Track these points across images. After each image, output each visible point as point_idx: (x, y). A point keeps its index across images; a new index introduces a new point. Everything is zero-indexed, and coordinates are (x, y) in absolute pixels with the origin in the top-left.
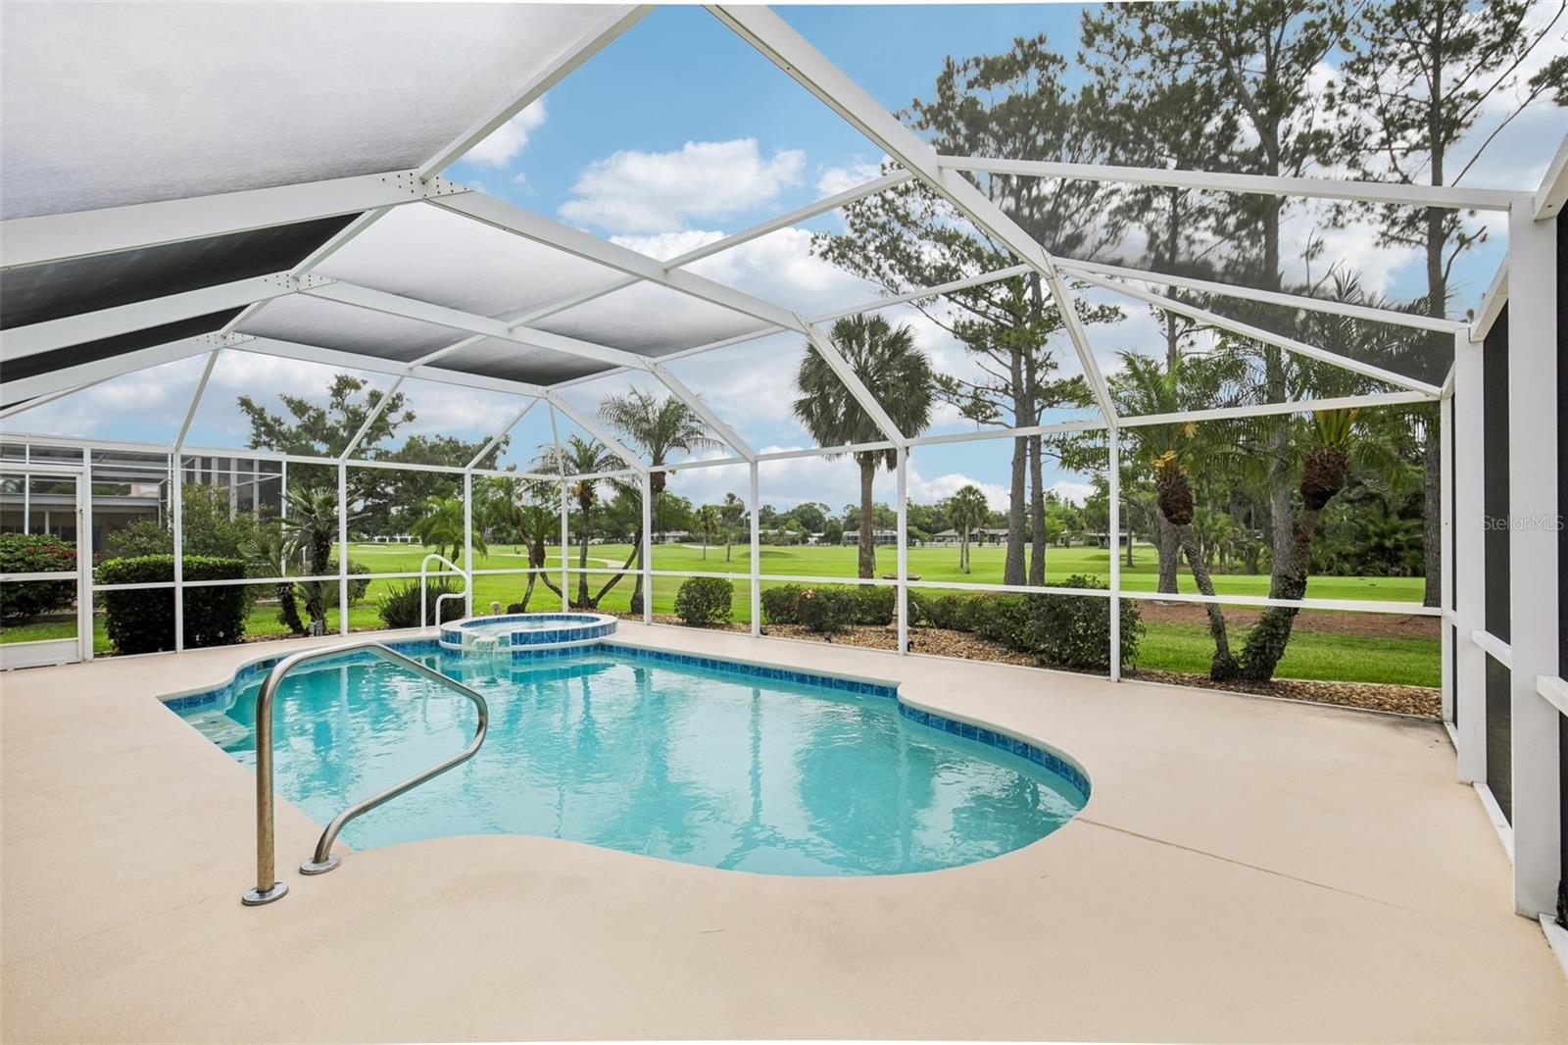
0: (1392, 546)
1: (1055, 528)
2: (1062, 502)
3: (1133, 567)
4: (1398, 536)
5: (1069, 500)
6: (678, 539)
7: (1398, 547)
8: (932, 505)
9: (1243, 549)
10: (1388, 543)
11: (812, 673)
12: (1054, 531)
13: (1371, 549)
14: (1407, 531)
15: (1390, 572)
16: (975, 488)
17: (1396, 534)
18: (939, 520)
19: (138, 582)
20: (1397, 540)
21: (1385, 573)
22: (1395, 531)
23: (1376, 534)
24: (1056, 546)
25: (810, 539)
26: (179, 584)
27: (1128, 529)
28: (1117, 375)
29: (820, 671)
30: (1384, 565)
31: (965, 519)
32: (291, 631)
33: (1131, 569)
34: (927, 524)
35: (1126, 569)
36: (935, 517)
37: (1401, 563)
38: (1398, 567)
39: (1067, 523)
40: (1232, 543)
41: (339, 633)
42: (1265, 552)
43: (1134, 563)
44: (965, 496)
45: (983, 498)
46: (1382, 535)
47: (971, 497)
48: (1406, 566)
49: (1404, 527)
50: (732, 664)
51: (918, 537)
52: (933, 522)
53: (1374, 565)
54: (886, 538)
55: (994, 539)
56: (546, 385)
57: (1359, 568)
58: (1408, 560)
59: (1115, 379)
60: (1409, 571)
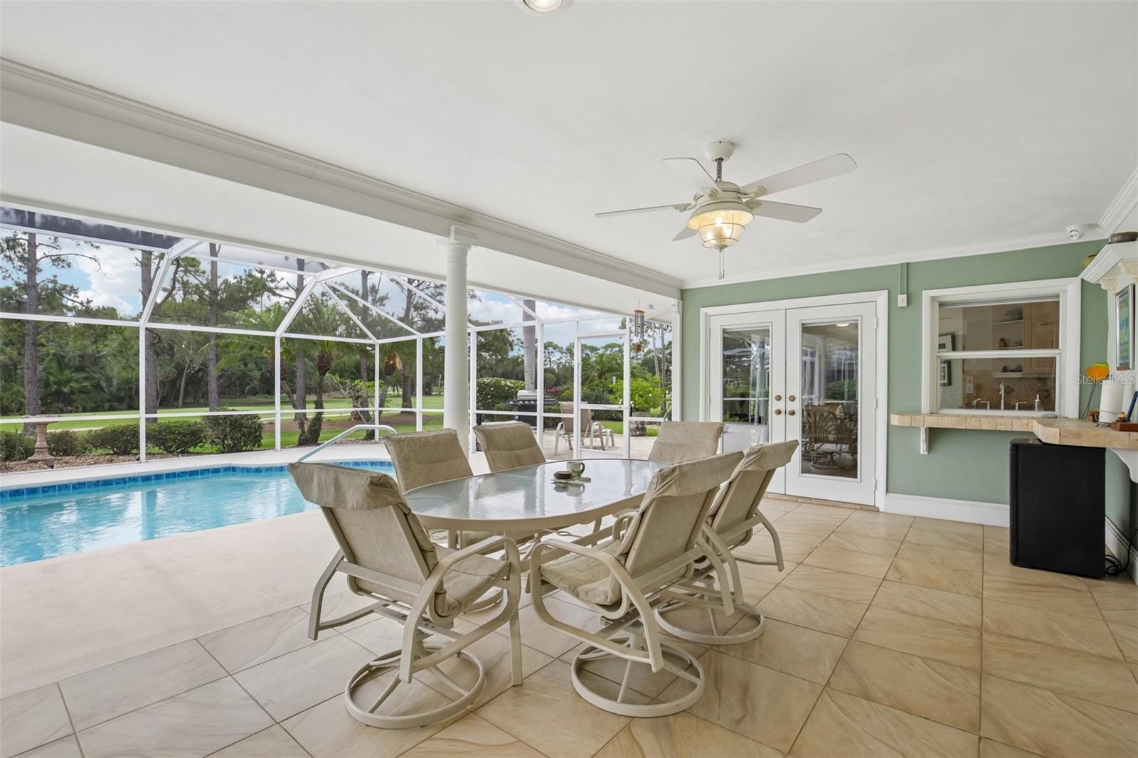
0: (69, 392)
4: (71, 384)
7: (72, 393)
10: (66, 390)
13: (52, 394)
14: (77, 381)
15: (65, 409)
17: (70, 382)
20: (71, 387)
21: (62, 411)
22: (69, 381)
23: (55, 383)
30: (61, 405)
37: (75, 404)
38: (72, 406)
46: (59, 383)
48: (79, 406)
49: (76, 378)
53: (53, 406)
57: (43, 409)
58: (79, 402)
60: (80, 409)
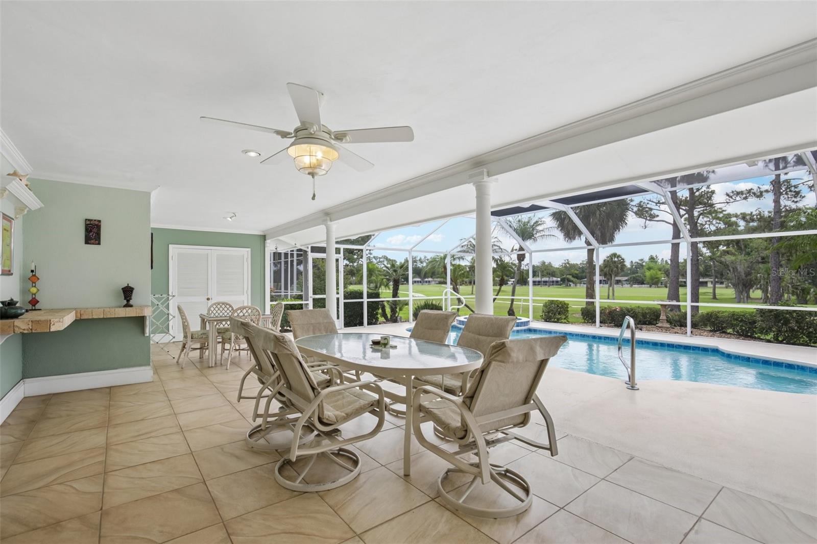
1: (658, 276)
2: (659, 261)
3: (717, 299)
5: (664, 260)
6: (437, 282)
8: (579, 263)
9: (797, 289)
11: (661, 342)
12: (657, 278)
16: (618, 254)
18: (583, 272)
19: (352, 299)
24: (658, 287)
25: (508, 282)
26: (365, 300)
27: (713, 277)
28: (733, 192)
29: (666, 341)
31: (612, 271)
32: (385, 321)
33: (715, 300)
34: (576, 274)
35: (713, 300)
36: (581, 270)
39: (665, 273)
40: (790, 286)
41: (409, 321)
42: (814, 291)
43: (717, 297)
44: (612, 259)
45: (623, 259)
47: (616, 259)
50: (611, 338)
51: (572, 281)
52: (580, 273)
54: (553, 282)
55: (618, 282)
56: (499, 216)
59: (732, 194)
